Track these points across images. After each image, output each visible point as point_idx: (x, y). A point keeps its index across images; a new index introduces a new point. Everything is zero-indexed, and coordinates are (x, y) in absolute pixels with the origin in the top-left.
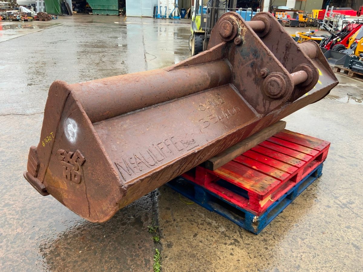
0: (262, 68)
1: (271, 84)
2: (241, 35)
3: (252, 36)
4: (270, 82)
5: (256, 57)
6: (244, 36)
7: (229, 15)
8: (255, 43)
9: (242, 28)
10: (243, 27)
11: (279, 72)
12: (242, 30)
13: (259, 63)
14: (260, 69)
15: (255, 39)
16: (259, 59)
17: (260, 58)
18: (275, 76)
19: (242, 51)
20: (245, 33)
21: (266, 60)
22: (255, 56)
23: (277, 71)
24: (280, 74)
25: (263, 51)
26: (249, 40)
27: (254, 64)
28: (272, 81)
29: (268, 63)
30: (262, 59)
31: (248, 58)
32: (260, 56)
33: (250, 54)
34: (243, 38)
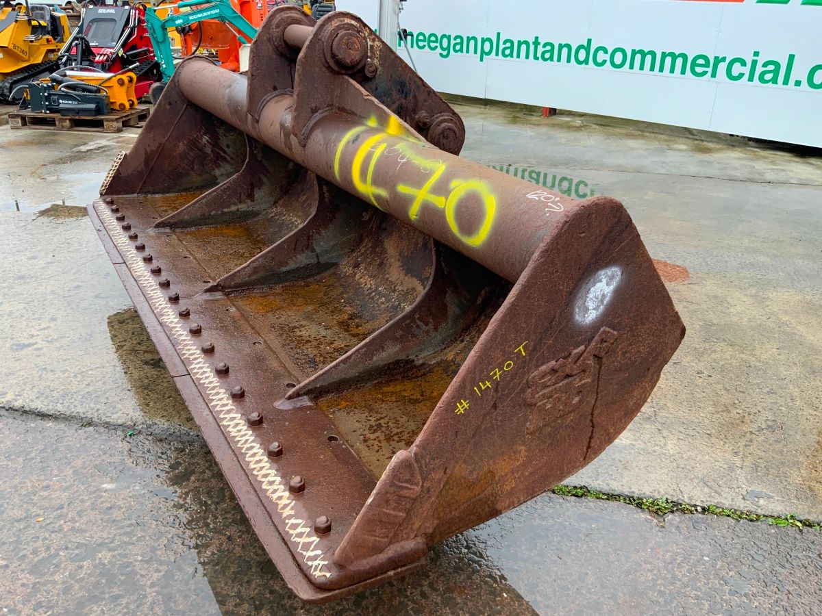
0: (416, 114)
1: (444, 137)
2: (371, 58)
3: (393, 56)
4: (442, 133)
5: (404, 95)
6: (377, 58)
7: (342, 19)
8: (400, 69)
9: (372, 44)
10: (373, 40)
11: (445, 112)
12: (372, 46)
13: (411, 106)
14: (413, 115)
15: (399, 61)
16: (410, 98)
17: (411, 95)
18: (444, 121)
19: (377, 88)
20: (378, 52)
21: (421, 98)
22: (403, 93)
23: (440, 113)
24: (448, 116)
25: (415, 82)
26: (387, 64)
27: (401, 108)
28: (444, 129)
29: (425, 101)
30: (415, 97)
31: (389, 100)
32: (410, 91)
33: (392, 91)
34: (376, 61)
